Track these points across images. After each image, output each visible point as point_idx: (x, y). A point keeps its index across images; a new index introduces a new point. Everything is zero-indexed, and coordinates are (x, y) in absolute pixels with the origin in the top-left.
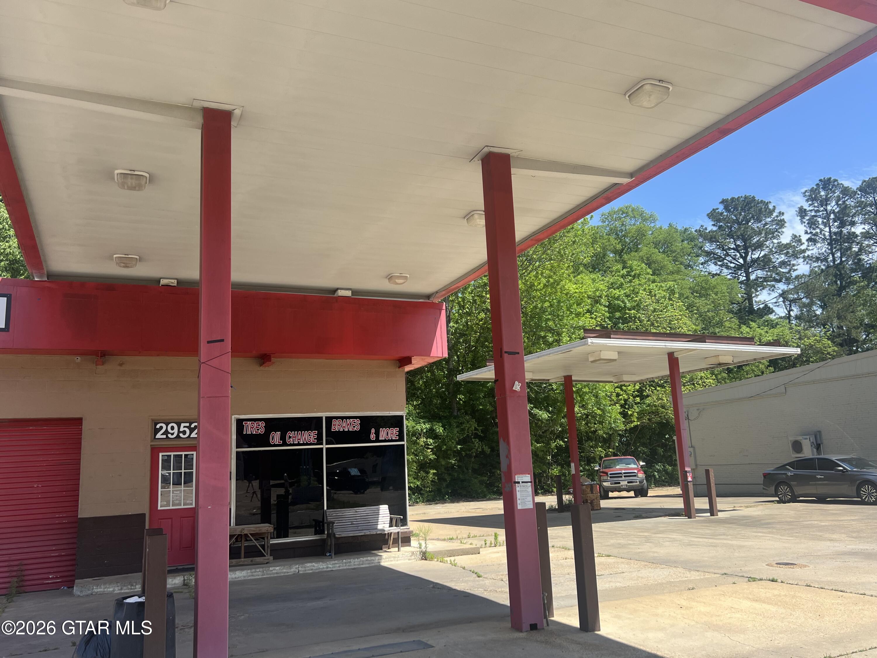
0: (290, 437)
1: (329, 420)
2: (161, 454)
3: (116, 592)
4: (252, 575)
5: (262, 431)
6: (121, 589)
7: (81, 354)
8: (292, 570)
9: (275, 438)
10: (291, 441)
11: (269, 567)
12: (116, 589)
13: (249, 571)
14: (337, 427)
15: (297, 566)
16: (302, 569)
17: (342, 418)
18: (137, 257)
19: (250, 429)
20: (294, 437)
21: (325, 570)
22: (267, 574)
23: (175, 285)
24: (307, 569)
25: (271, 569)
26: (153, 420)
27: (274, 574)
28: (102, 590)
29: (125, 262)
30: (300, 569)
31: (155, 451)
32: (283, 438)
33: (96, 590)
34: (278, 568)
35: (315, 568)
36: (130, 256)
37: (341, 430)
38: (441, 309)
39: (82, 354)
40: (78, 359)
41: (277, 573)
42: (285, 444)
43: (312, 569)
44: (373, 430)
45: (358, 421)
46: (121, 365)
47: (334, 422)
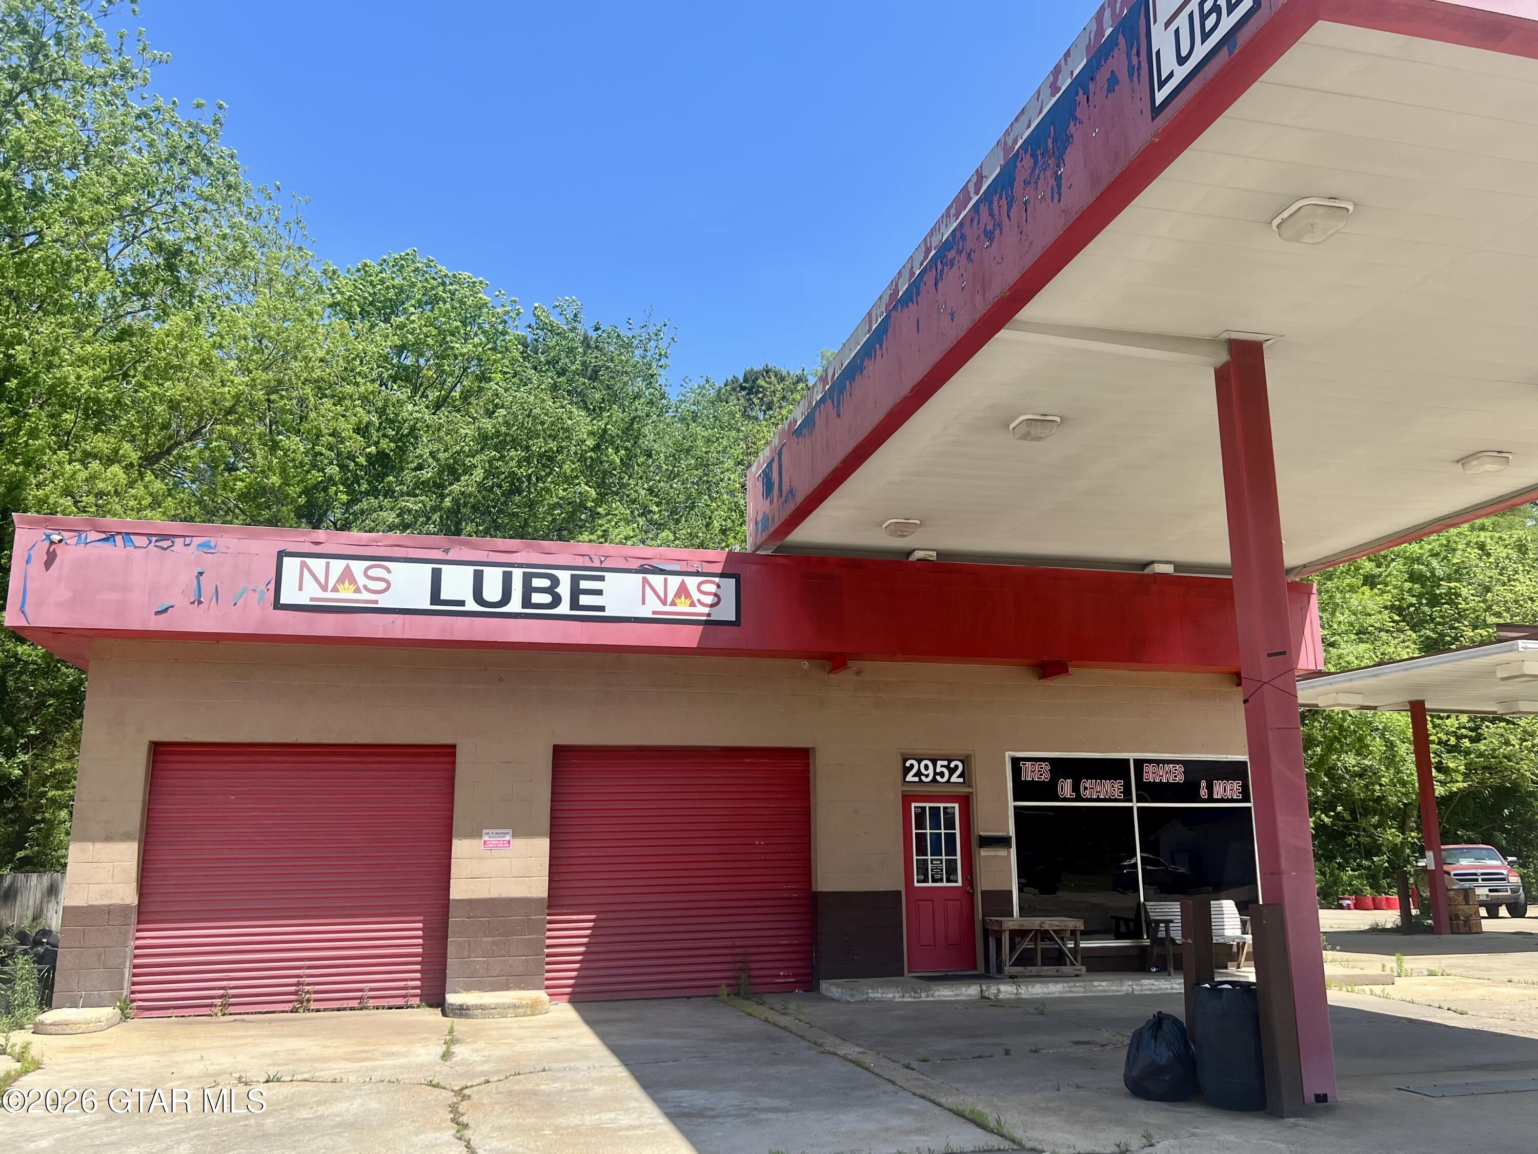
0: (1086, 788)
1: (1139, 763)
2: (913, 805)
3: (896, 1000)
4: (1071, 992)
5: (1046, 777)
6: (903, 996)
7: (808, 658)
8: (1124, 988)
9: (1066, 787)
10: (1087, 794)
11: (1093, 981)
12: (897, 995)
13: (1066, 985)
14: (1151, 775)
15: (1130, 983)
16: (1138, 988)
17: (1158, 762)
18: (918, 522)
19: (1030, 774)
20: (1090, 787)
21: (1169, 991)
22: (1091, 991)
23: (935, 558)
24: (1144, 987)
25: (1095, 984)
26: (902, 755)
27: (1099, 991)
28: (879, 995)
29: (901, 529)
30: (1135, 987)
31: (907, 799)
32: (1076, 788)
33: (872, 996)
34: (1104, 984)
35: (1155, 988)
36: (910, 521)
37: (1157, 780)
38: (1310, 594)
39: (811, 656)
40: (806, 664)
41: (1104, 991)
42: (1079, 798)
43: (1151, 990)
44: (1203, 783)
45: (1180, 768)
46: (858, 673)
47: (1147, 768)
